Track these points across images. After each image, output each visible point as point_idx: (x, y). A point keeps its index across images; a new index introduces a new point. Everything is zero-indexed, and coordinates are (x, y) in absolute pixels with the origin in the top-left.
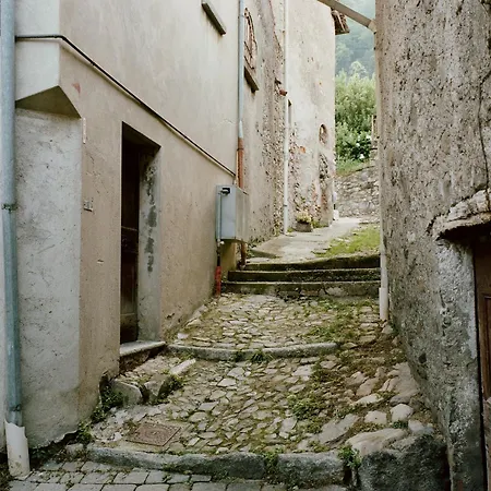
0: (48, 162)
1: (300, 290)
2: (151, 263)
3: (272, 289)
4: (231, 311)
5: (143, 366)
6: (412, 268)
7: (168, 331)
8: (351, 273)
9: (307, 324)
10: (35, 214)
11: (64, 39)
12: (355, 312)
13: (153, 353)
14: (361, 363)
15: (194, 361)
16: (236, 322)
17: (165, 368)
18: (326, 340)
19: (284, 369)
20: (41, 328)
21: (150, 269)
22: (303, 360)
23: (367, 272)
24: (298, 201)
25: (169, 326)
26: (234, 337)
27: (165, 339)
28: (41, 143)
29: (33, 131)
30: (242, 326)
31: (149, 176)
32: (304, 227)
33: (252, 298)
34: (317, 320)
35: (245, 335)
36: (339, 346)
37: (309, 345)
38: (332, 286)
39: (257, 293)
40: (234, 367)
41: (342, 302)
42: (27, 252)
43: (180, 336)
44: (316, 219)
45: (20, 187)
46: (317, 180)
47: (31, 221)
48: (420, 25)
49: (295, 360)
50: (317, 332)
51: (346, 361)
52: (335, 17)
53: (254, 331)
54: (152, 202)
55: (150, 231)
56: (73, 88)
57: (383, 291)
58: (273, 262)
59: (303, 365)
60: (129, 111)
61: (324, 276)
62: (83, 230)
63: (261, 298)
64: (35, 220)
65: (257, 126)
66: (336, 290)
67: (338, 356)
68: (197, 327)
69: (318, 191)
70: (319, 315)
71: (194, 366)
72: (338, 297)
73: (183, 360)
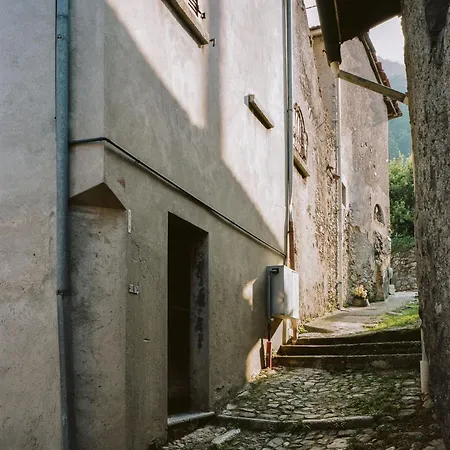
0: (97, 251)
1: (346, 363)
2: (200, 340)
3: (320, 361)
4: (278, 383)
5: (191, 435)
6: (441, 341)
7: (217, 402)
8: (397, 346)
9: (349, 396)
10: (86, 298)
11: (109, 141)
12: (397, 385)
13: (201, 423)
14: (396, 438)
15: (238, 431)
16: (282, 394)
17: (210, 436)
18: (364, 414)
19: (320, 441)
20: (92, 401)
21: (200, 346)
22: (341, 433)
23: (413, 345)
24: (354, 278)
25: (218, 397)
26: (277, 408)
27: (214, 410)
28: (91, 235)
29: (84, 224)
30: (287, 398)
31: (199, 260)
32: (359, 302)
33: (300, 371)
34: (358, 392)
35: (288, 407)
36: (377, 420)
37: (347, 418)
38: (377, 359)
39: (305, 366)
40: (275, 437)
41: (385, 375)
42: (80, 333)
43: (229, 407)
44: (372, 294)
45: (73, 275)
46: (372, 258)
47: (83, 305)
48: (433, 84)
49: (333, 432)
50: (357, 405)
51: (382, 435)
52: (387, 104)
53: (297, 403)
54: (201, 284)
55: (200, 310)
56: (118, 184)
57: (423, 364)
58: (323, 336)
59: (340, 437)
60: (175, 202)
61: (370, 350)
62: (128, 312)
63: (309, 371)
64: (86, 304)
65: (309, 210)
66: (381, 363)
67: (374, 429)
68: (245, 399)
69: (373, 268)
70: (362, 388)
71: (238, 435)
72: (383, 370)
73: (228, 430)
